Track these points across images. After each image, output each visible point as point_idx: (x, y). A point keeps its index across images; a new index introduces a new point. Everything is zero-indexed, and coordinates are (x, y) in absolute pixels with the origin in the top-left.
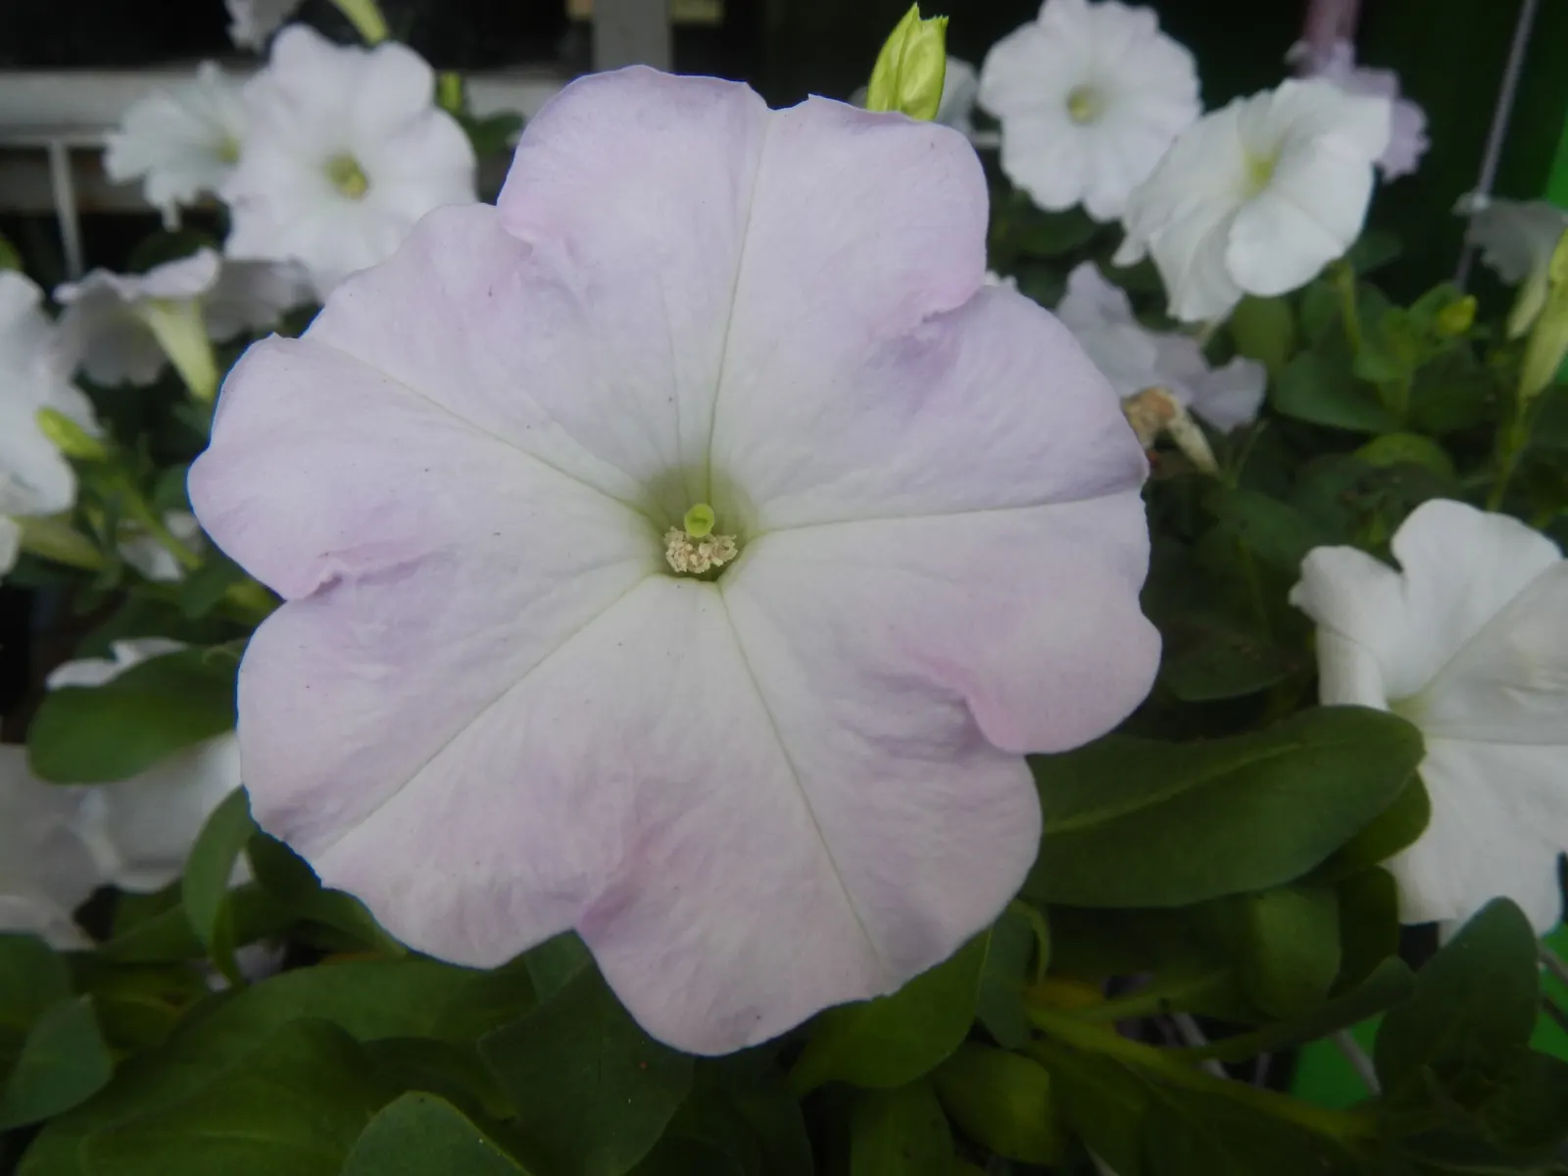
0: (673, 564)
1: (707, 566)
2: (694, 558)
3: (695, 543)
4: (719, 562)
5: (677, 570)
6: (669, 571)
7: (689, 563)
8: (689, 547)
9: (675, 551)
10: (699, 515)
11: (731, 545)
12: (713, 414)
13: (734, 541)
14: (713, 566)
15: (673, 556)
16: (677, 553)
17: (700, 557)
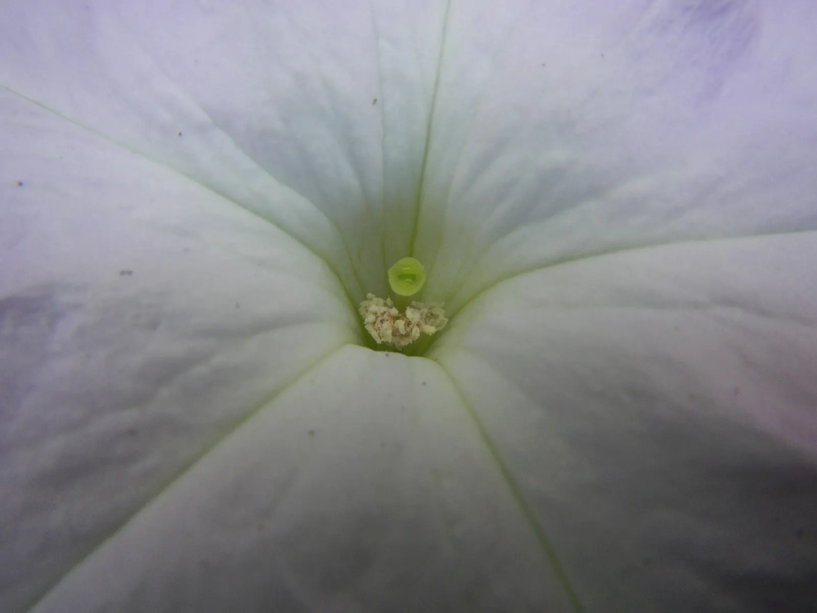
0: (374, 334)
1: (416, 333)
2: (400, 324)
3: (402, 304)
4: (430, 330)
5: (379, 341)
6: (368, 342)
7: (395, 333)
8: (394, 311)
9: (377, 318)
10: (406, 270)
11: (440, 312)
12: (429, 126)
13: (443, 308)
14: (423, 335)
15: (374, 323)
16: (379, 319)
17: (408, 324)
